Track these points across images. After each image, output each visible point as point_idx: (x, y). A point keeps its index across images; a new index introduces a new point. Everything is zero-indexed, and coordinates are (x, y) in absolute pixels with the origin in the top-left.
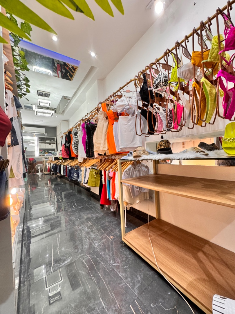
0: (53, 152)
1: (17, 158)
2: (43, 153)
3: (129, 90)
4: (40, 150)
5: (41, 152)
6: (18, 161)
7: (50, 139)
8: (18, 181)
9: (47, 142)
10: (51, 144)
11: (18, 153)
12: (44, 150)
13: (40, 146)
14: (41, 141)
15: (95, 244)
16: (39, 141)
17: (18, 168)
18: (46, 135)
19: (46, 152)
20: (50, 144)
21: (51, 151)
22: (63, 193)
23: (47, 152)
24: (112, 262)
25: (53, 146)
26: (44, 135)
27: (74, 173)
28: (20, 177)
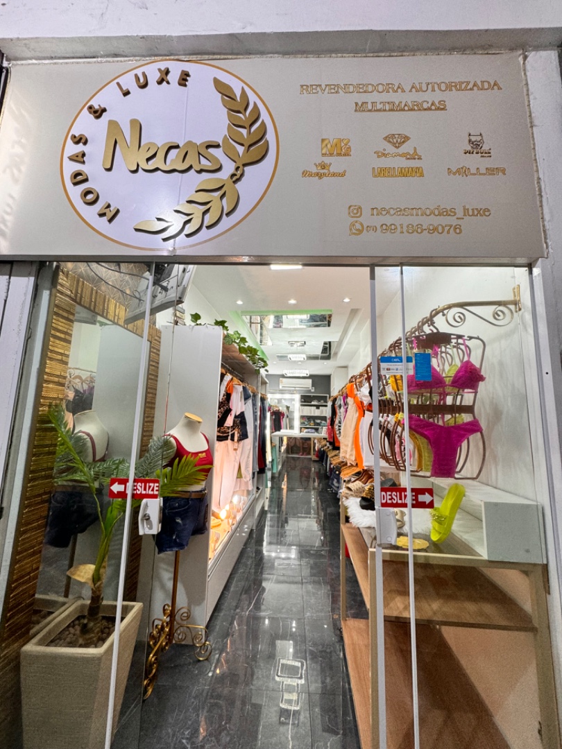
0: (323, 422)
1: (247, 452)
2: (306, 423)
4: (302, 417)
5: (302, 421)
6: (248, 457)
7: (319, 398)
8: (247, 483)
9: (313, 403)
10: (321, 408)
11: (249, 447)
12: (308, 419)
13: (302, 411)
14: (305, 402)
16: (301, 402)
17: (247, 467)
18: (313, 391)
19: (310, 421)
20: (318, 407)
21: (318, 421)
23: (312, 422)
25: (322, 412)
26: (310, 391)
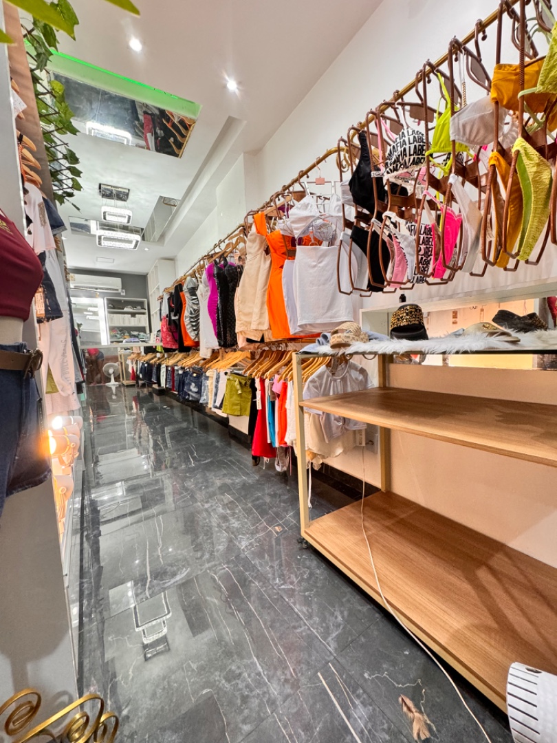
0: (142, 334)
1: (61, 347)
2: (118, 336)
3: (324, 179)
4: (112, 329)
5: (113, 333)
6: (64, 355)
7: (134, 304)
8: (66, 399)
9: (126, 310)
10: (137, 315)
11: (63, 337)
12: (120, 331)
13: (112, 320)
14: (114, 308)
15: (240, 542)
16: (109, 308)
17: (64, 372)
18: (124, 294)
19: (124, 333)
20: (133, 315)
21: (136, 333)
22: (166, 428)
23: (127, 334)
24: (277, 581)
25: (140, 320)
26: (119, 295)
27: (190, 384)
28: (70, 392)
